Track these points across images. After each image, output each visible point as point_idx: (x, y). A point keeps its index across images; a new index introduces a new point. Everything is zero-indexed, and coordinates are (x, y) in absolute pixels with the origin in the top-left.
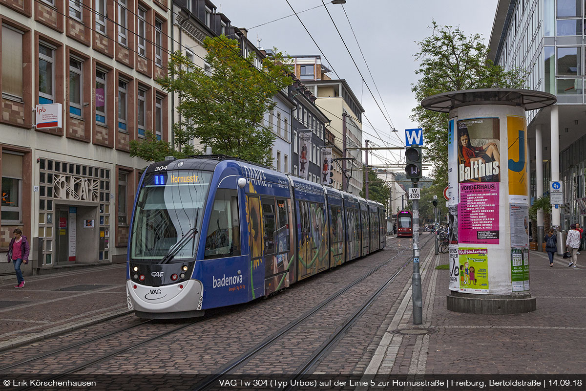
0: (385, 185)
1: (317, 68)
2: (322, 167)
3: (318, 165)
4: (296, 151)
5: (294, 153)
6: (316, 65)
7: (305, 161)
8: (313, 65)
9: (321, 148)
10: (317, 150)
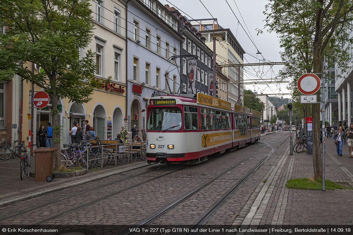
0: (260, 102)
1: (215, 27)
2: (209, 87)
3: (206, 84)
4: (185, 73)
5: (183, 74)
6: (214, 25)
7: (192, 80)
8: (212, 25)
9: (208, 74)
10: (205, 74)
